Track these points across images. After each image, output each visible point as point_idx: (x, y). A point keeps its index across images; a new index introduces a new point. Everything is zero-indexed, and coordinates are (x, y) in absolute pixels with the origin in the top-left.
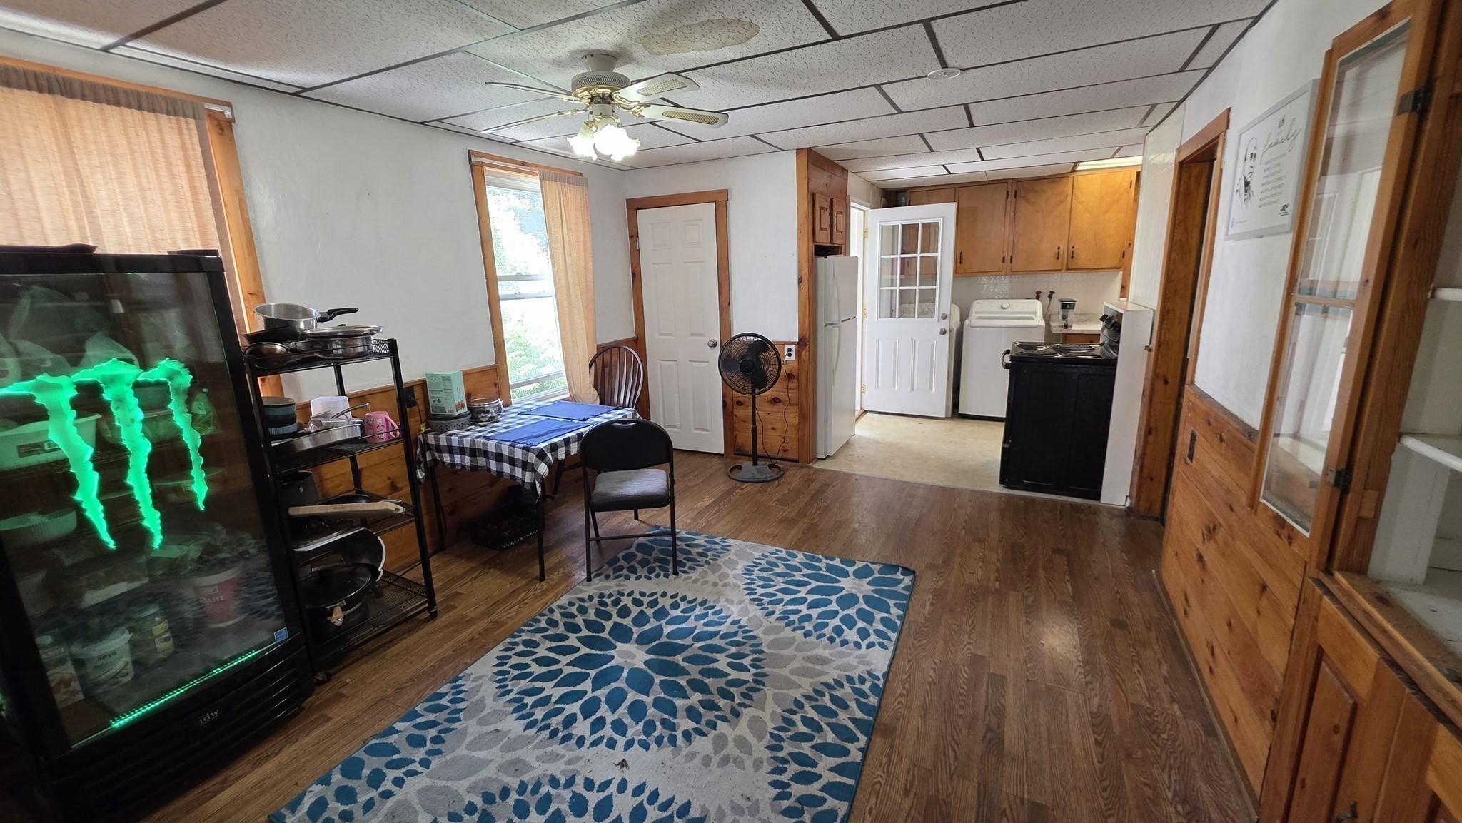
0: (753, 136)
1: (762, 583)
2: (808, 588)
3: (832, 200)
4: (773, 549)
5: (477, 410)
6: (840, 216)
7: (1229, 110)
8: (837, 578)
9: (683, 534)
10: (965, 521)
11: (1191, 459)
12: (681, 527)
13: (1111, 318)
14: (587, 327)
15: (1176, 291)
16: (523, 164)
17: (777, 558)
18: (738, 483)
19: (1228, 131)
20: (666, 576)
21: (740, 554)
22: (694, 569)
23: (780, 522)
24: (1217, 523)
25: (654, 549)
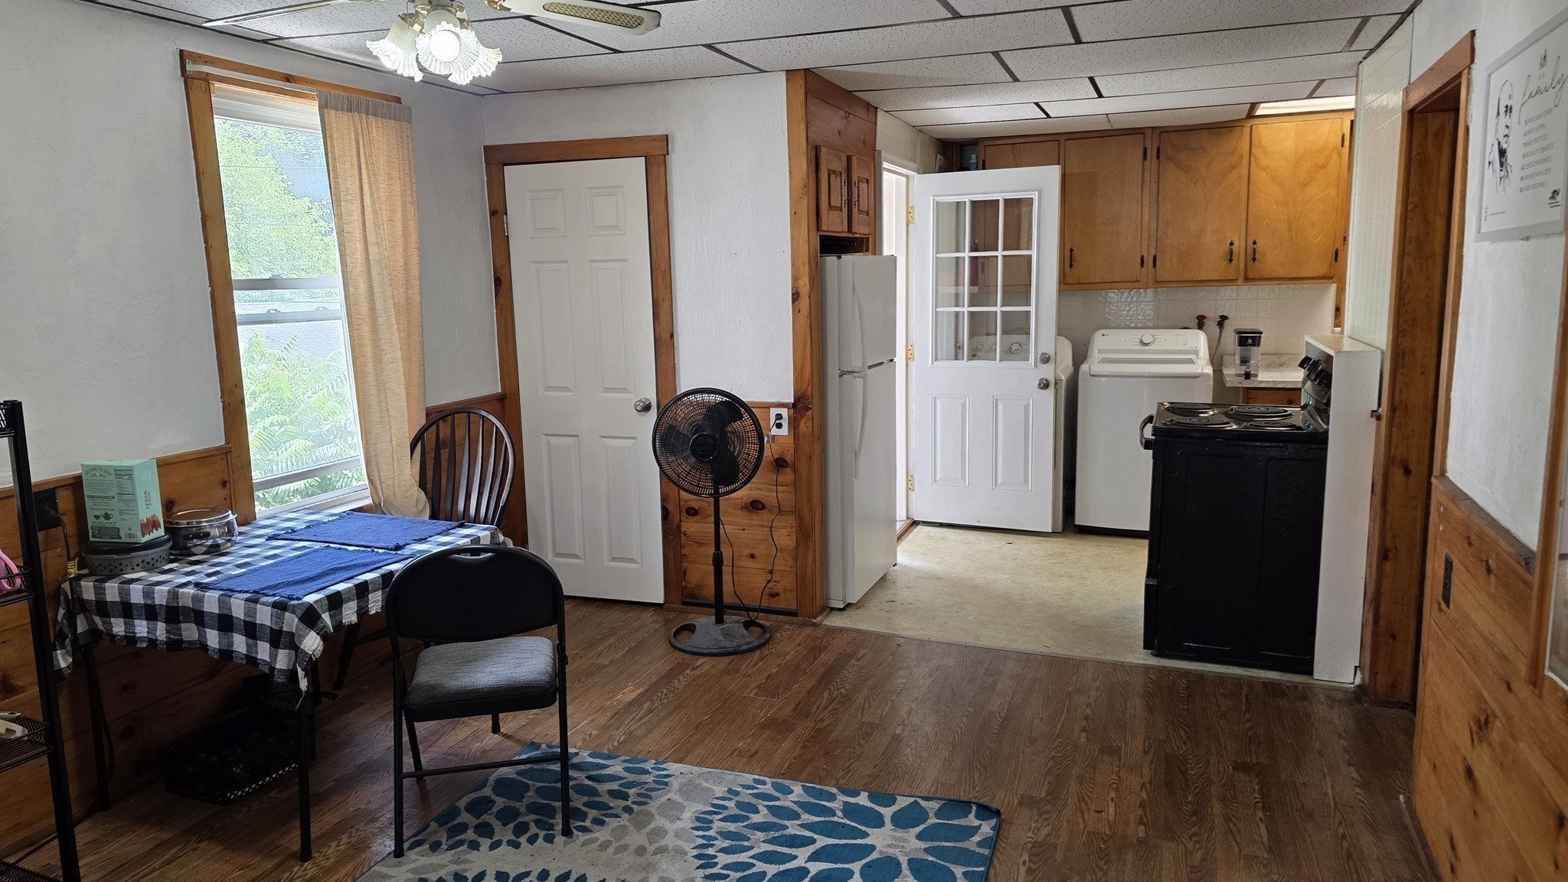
0: (710, 46)
1: (726, 844)
2: (811, 849)
3: (849, 158)
4: (748, 778)
5: (184, 533)
6: (863, 186)
7: (1473, 33)
8: (863, 828)
9: (585, 757)
10: (1086, 718)
11: (1448, 604)
12: (580, 743)
13: (1316, 363)
14: (408, 376)
15: (1414, 320)
16: (288, 78)
17: (756, 796)
18: (687, 656)
19: (1473, 66)
20: (549, 839)
21: (690, 790)
22: (602, 823)
23: (763, 727)
24: (1489, 711)
25: (527, 787)
